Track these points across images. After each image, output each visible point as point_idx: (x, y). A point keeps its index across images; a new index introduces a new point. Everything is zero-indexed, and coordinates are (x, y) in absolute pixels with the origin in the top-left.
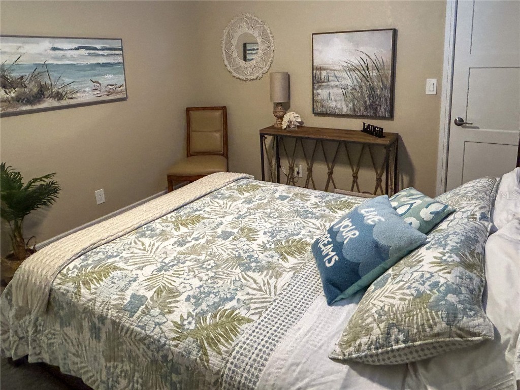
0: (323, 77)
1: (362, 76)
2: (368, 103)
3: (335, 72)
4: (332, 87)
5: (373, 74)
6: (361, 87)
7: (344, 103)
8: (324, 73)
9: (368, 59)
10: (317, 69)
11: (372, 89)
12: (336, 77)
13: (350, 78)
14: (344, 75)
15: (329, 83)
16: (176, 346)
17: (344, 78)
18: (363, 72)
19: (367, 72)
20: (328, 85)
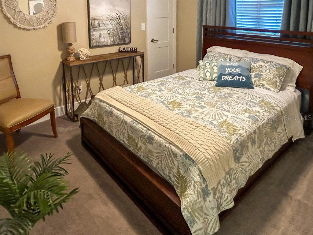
0: (96, 24)
1: (117, 23)
2: (121, 37)
3: (103, 21)
4: (102, 30)
5: (122, 21)
6: (117, 29)
7: (108, 38)
8: (97, 22)
9: (120, 14)
10: (92, 20)
11: (122, 29)
12: (104, 24)
13: (111, 24)
14: (108, 22)
15: (100, 28)
16: (272, 114)
17: (108, 24)
18: (118, 21)
19: (120, 20)
20: (99, 29)
